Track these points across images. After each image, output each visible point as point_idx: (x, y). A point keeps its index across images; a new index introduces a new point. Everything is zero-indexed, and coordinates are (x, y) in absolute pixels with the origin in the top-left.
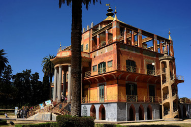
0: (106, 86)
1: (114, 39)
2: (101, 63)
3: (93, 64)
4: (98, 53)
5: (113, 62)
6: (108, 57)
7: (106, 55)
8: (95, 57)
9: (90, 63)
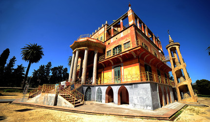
0: (122, 68)
1: (131, 23)
2: (116, 47)
3: (107, 50)
4: (112, 40)
5: (131, 42)
6: (125, 40)
7: (122, 38)
8: (109, 44)
9: (104, 50)
